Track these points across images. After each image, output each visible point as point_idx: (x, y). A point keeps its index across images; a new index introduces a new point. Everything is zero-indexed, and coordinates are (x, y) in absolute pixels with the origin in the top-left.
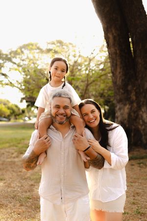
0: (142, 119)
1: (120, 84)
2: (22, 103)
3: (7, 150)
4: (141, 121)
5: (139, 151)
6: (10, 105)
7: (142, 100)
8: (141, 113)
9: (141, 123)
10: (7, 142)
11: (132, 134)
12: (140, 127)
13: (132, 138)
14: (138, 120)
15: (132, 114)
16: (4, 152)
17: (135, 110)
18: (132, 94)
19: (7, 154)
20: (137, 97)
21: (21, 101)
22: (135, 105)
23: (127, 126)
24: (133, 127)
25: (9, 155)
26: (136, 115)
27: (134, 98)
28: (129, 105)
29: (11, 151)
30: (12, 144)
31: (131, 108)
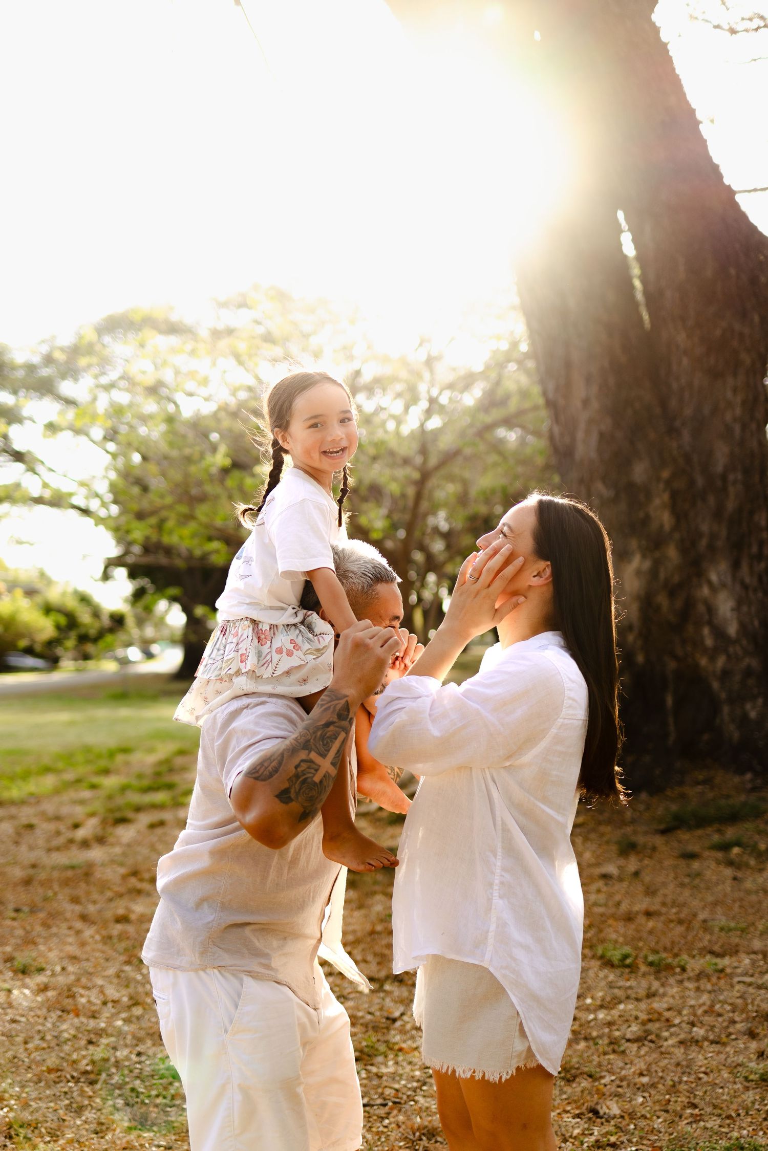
0: (710, 623)
1: (593, 455)
2: (109, 583)
3: (49, 807)
4: (706, 631)
5: (707, 782)
6: (54, 595)
7: (705, 528)
8: (706, 591)
9: (709, 642)
10: (47, 770)
11: (669, 701)
12: (704, 662)
13: (671, 720)
14: (690, 628)
15: (662, 600)
16: (34, 821)
17: (676, 579)
18: (657, 502)
19: (51, 827)
20: (679, 516)
21: (106, 577)
22: (672, 553)
23: (640, 658)
24: (672, 665)
25: (58, 833)
26: (679, 604)
27: (666, 519)
28: (644, 556)
29: (65, 810)
30: (69, 776)
31: (654, 573)
